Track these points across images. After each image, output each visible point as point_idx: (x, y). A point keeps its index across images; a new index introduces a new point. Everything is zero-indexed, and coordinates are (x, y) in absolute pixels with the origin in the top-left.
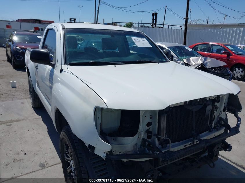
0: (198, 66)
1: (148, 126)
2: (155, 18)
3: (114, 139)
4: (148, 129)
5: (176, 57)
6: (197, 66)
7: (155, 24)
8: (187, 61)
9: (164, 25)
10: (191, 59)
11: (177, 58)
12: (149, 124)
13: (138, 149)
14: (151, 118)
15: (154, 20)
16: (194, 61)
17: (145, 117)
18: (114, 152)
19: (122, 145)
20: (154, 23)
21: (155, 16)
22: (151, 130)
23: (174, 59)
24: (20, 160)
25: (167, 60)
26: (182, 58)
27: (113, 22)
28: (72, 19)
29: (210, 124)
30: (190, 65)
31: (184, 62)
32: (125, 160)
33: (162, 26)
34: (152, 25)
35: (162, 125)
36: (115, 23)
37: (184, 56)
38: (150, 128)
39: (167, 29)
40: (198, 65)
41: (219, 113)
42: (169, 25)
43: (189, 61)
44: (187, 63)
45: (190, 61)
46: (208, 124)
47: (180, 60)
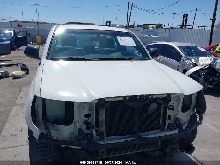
0: (206, 67)
1: (86, 118)
2: (185, 20)
3: (52, 126)
4: (87, 120)
5: (184, 57)
6: (204, 66)
7: (186, 25)
8: (195, 60)
9: (193, 26)
10: (201, 59)
11: (186, 57)
12: (87, 116)
13: (74, 137)
14: (89, 110)
15: (185, 22)
16: (203, 62)
17: (83, 108)
18: (53, 136)
19: (59, 132)
20: (184, 24)
21: (185, 18)
22: (89, 121)
23: (182, 59)
24: (15, 135)
25: (150, 58)
26: (192, 58)
27: (143, 24)
28: (108, 22)
29: (163, 122)
30: (198, 65)
31: (192, 62)
32: (63, 146)
33: (191, 27)
34: (181, 26)
35: (100, 118)
36: (145, 24)
37: (194, 56)
38: (88, 120)
39: (196, 30)
40: (206, 65)
41: (176, 113)
42: (199, 26)
43: (197, 61)
44: (194, 62)
45: (199, 61)
46: (160, 123)
47: (187, 60)
